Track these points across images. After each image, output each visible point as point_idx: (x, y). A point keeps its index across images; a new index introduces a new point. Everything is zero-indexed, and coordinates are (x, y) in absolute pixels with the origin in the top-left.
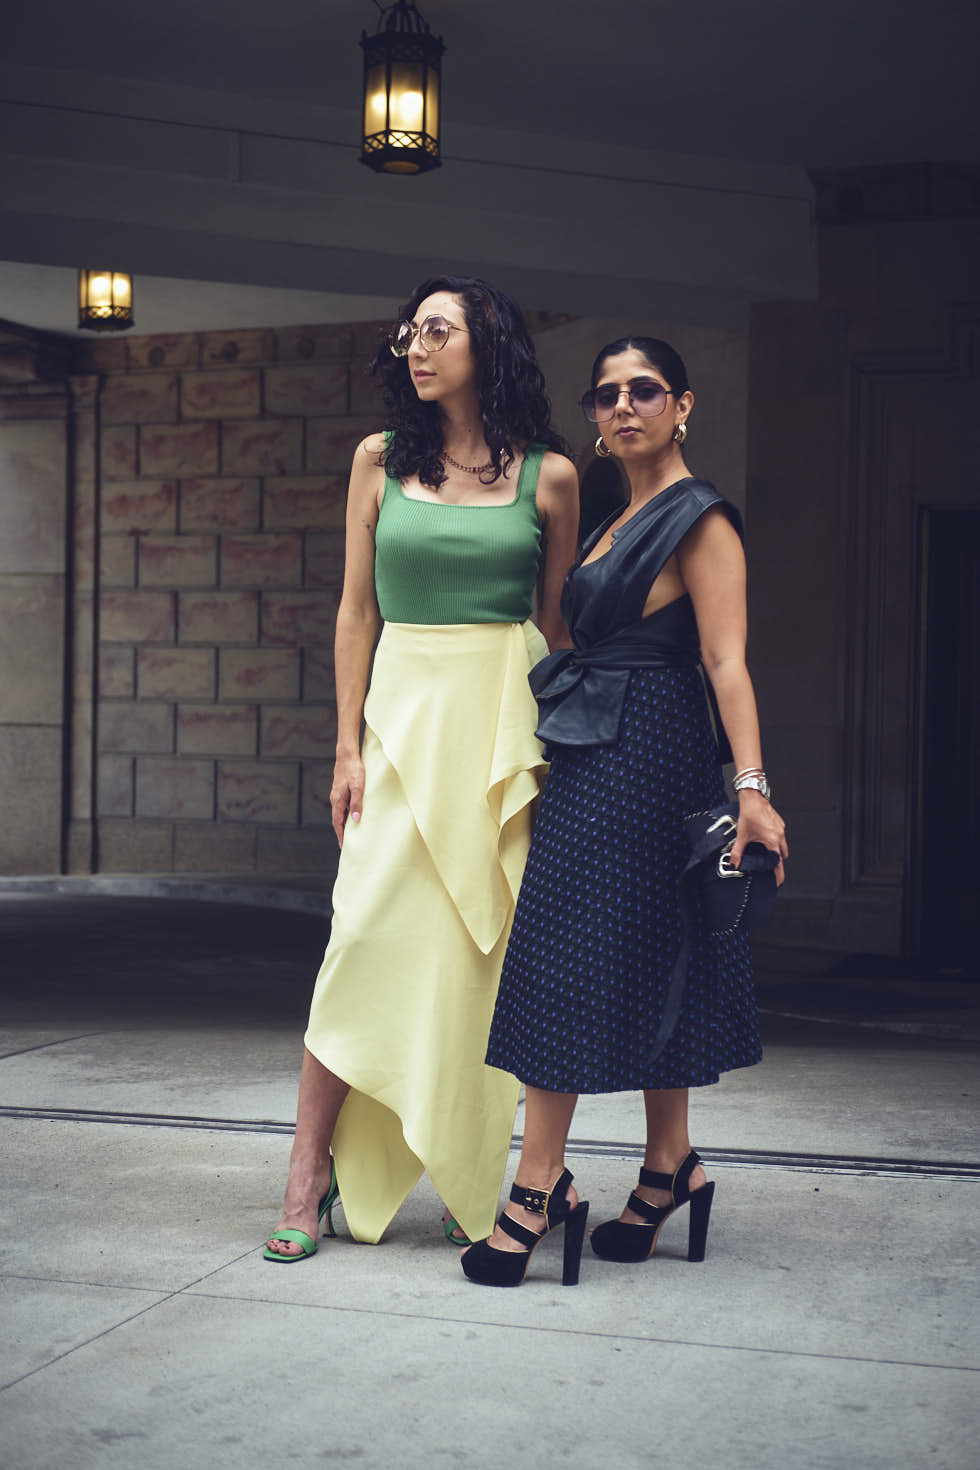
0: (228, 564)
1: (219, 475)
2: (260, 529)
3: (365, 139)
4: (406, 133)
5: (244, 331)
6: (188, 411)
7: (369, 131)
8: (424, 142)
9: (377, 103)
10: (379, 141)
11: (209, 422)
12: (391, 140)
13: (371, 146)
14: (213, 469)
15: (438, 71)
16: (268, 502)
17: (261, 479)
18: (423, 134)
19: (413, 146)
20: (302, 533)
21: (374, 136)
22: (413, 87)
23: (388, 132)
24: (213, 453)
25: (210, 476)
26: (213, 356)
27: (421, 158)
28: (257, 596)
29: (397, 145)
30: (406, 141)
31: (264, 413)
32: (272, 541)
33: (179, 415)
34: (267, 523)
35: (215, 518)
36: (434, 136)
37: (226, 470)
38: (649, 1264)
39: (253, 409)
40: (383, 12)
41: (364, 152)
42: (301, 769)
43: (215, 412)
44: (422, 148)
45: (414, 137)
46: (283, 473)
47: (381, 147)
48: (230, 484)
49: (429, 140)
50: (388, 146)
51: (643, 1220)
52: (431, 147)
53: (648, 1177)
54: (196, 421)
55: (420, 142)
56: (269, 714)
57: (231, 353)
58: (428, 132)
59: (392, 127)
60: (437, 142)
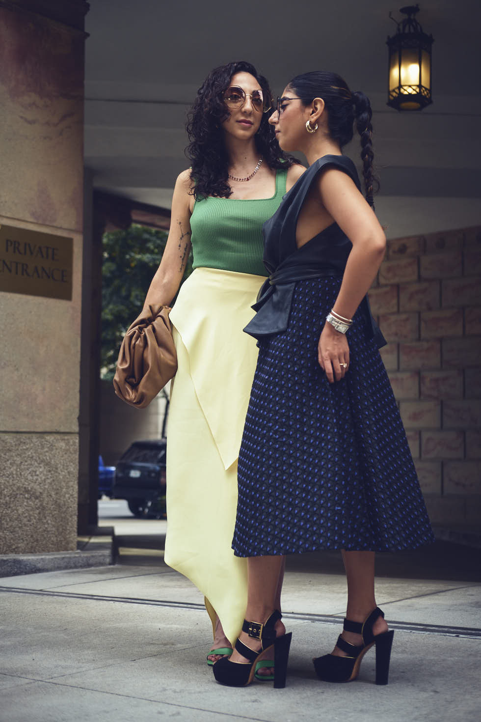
0: (403, 358)
1: (398, 312)
2: (419, 339)
3: (389, 92)
4: (410, 86)
5: (408, 238)
6: (382, 281)
7: (391, 88)
8: (420, 90)
9: (395, 72)
10: (396, 93)
11: (392, 285)
12: (402, 90)
13: (392, 96)
14: (395, 309)
15: (430, 52)
16: (423, 325)
17: (419, 313)
18: (420, 86)
19: (414, 93)
20: (440, 340)
21: (394, 91)
22: (414, 61)
23: (400, 86)
24: (395, 301)
25: (393, 313)
26: (394, 252)
27: (420, 99)
28: (418, 374)
29: (406, 93)
30: (410, 91)
31: (420, 279)
32: (425, 345)
33: (378, 283)
34: (423, 334)
35: (396, 334)
36: (428, 87)
37: (401, 309)
38: (350, 683)
39: (415, 277)
40: (399, 25)
41: (389, 99)
42: (443, 465)
43: (396, 280)
44: (419, 94)
45: (414, 88)
46: (430, 309)
47: (397, 95)
48: (404, 316)
49: (424, 89)
50: (401, 94)
51: (346, 654)
52: (425, 93)
53: (349, 624)
54: (386, 285)
55: (418, 90)
56: (425, 436)
57: (402, 250)
58: (423, 84)
59: (402, 83)
60: (430, 91)
